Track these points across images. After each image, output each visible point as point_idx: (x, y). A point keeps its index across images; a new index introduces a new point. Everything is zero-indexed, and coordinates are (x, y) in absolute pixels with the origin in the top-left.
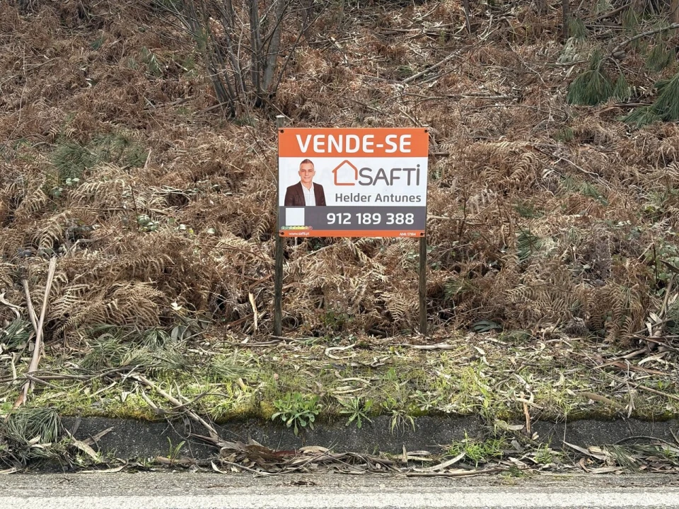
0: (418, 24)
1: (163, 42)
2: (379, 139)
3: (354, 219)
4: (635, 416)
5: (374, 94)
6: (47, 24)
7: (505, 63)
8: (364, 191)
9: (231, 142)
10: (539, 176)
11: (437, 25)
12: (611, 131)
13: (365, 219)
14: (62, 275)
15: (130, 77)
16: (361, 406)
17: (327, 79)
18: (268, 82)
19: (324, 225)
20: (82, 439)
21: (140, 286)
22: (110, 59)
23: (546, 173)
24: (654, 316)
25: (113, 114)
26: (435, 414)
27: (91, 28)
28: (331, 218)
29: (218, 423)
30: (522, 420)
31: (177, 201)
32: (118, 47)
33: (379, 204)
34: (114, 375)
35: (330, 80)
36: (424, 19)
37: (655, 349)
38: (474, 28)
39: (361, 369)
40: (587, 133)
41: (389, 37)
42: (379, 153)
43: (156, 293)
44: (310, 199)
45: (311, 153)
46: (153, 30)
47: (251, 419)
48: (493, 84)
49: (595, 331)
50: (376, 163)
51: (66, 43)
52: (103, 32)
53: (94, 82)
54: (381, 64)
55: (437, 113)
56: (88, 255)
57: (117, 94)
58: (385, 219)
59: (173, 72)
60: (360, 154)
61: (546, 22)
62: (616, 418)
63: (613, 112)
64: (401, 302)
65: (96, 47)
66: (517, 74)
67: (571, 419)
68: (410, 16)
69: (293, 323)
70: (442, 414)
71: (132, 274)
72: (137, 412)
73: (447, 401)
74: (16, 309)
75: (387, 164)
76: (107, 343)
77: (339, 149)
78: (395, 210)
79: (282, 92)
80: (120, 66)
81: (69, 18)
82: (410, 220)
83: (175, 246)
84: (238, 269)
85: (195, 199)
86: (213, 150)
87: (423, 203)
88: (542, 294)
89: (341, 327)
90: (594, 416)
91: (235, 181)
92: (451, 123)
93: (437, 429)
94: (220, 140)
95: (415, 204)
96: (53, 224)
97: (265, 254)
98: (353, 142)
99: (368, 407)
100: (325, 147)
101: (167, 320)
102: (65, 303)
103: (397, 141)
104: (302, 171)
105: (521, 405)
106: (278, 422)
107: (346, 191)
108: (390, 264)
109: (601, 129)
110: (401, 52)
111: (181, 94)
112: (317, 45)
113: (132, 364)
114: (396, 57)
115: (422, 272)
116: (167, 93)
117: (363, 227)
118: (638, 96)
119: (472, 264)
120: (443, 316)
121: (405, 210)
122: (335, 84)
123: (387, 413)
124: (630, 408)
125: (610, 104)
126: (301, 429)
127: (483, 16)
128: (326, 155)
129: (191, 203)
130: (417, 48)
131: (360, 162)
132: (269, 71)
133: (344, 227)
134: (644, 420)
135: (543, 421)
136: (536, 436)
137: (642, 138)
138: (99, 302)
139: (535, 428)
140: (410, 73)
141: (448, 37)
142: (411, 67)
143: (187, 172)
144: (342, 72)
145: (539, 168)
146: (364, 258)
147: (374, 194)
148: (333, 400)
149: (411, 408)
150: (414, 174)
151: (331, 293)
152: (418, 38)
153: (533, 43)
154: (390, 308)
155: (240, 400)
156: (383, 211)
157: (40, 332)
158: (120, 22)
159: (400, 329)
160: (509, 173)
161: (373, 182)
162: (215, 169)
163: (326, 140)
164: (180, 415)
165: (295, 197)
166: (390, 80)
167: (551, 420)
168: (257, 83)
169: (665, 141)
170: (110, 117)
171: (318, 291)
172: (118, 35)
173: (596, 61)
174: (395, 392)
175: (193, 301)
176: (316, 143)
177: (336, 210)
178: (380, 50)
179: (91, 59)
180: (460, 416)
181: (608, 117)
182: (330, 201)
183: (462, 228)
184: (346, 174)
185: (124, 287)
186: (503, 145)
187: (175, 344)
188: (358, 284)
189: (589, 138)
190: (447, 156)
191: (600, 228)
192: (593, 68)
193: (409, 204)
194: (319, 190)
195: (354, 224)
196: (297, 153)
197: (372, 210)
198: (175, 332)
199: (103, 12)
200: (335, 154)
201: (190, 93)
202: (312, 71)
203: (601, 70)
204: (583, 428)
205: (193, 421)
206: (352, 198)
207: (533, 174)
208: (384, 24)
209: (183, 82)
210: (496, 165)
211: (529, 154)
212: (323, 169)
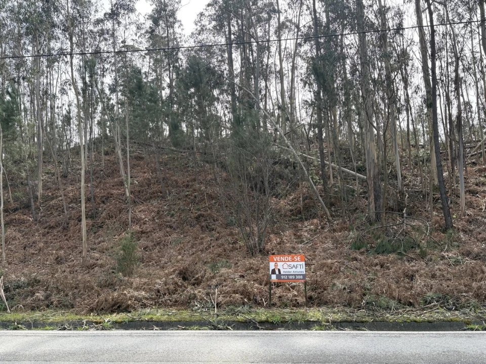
0: (306, 227)
1: (231, 234)
2: (293, 257)
3: (288, 277)
4: (356, 321)
5: (294, 248)
6: (198, 230)
7: (332, 238)
8: (290, 270)
9: (255, 261)
10: (340, 269)
11: (312, 227)
12: (362, 258)
13: (291, 277)
14: (219, 293)
15: (223, 245)
16: (291, 319)
17: (279, 244)
18: (262, 245)
19: (281, 279)
20: (229, 326)
21: (237, 295)
22: (217, 240)
23: (342, 269)
24: (364, 301)
25: (219, 255)
26: (308, 321)
27: (210, 231)
28: (282, 277)
29: (259, 323)
30: (329, 322)
31: (242, 276)
32: (219, 236)
33: (294, 273)
34: (234, 314)
35: (280, 244)
36: (308, 225)
37: (363, 309)
38: (323, 228)
39: (291, 313)
40: (355, 258)
41: (297, 231)
42: (293, 261)
43: (241, 296)
44: (277, 272)
45: (277, 261)
46: (228, 231)
47: (266, 322)
48: (329, 244)
49: (349, 305)
50: (292, 263)
51: (204, 236)
52: (214, 232)
53: (213, 247)
54: (295, 239)
55: (311, 253)
56: (224, 288)
57: (220, 250)
58: (295, 277)
59: (234, 243)
60: (289, 261)
61: (345, 226)
62: (351, 322)
63: (363, 252)
64: (301, 300)
65: (212, 236)
66: (336, 241)
67: (340, 322)
68: (303, 224)
69: (274, 305)
70: (310, 321)
71: (235, 292)
72: (240, 320)
73: (311, 318)
74: (209, 301)
75: (295, 263)
76: (231, 307)
77: (284, 260)
78: (298, 275)
79: (266, 248)
80: (220, 242)
81: (204, 228)
82: (301, 277)
83: (245, 286)
84: (260, 292)
85: (246, 276)
86: (250, 263)
87: (304, 273)
88: (337, 297)
89: (286, 306)
90: (346, 321)
91: (257, 271)
92: (316, 255)
93: (309, 324)
94: (252, 261)
95: (303, 273)
96: (214, 282)
97: (266, 288)
98: (287, 258)
99: (293, 319)
100: (280, 260)
101: (244, 304)
102: (220, 299)
103: (297, 258)
104: (275, 265)
105: (329, 319)
106: (272, 323)
107: (286, 270)
108: (298, 291)
109: (359, 257)
110: (301, 235)
111: (237, 249)
112: (276, 234)
113: (238, 311)
114: (300, 237)
115: (306, 292)
116: (233, 249)
117: (290, 279)
118: (371, 247)
119: (319, 291)
120: (312, 303)
121: (300, 275)
122: (282, 245)
123: (297, 321)
124: (354, 320)
125: (362, 250)
126: (278, 324)
127: (326, 224)
128: (281, 261)
129: (246, 277)
130: (306, 234)
131: (288, 263)
132: (263, 242)
133: (285, 279)
134: (358, 322)
135: (334, 322)
136: (332, 326)
137: (370, 259)
138: (228, 298)
139: (332, 324)
140: (304, 241)
141: (315, 231)
142: (304, 239)
143: (244, 269)
144: (284, 242)
145: (340, 267)
146: (291, 290)
147: (292, 271)
148: (285, 318)
149: (303, 320)
150: (302, 266)
151: (283, 297)
152: (306, 231)
153: (340, 232)
154: (298, 301)
155: (263, 318)
156: (295, 275)
157: (216, 306)
158: (219, 229)
159: (301, 306)
160: (331, 269)
161: (292, 268)
162: (251, 268)
163: (280, 258)
164: (250, 321)
165: (274, 272)
166: (298, 244)
167: (336, 322)
168: (259, 246)
169: (376, 260)
170: (218, 256)
171: (280, 297)
172: (218, 233)
173: (358, 237)
174: (299, 317)
175: (249, 299)
176: (278, 259)
177: (283, 275)
178: (295, 235)
179: (211, 240)
180: (314, 321)
181: (362, 253)
182: (282, 273)
183: (317, 282)
184: (286, 266)
185: (234, 295)
186: (329, 261)
187: (246, 308)
188: (290, 295)
189: (356, 259)
190: (314, 264)
191: (353, 282)
192: (357, 239)
193: (301, 273)
194: (279, 270)
195: (288, 279)
196: (274, 261)
197: (292, 275)
198: (246, 306)
199: (213, 226)
200: (282, 261)
201: (240, 249)
202: (275, 241)
203: (360, 240)
204: (343, 324)
205: (253, 322)
206: (287, 272)
207: (338, 269)
208: (296, 227)
209: (238, 246)
210: (327, 266)
211: (336, 263)
212: (280, 265)
